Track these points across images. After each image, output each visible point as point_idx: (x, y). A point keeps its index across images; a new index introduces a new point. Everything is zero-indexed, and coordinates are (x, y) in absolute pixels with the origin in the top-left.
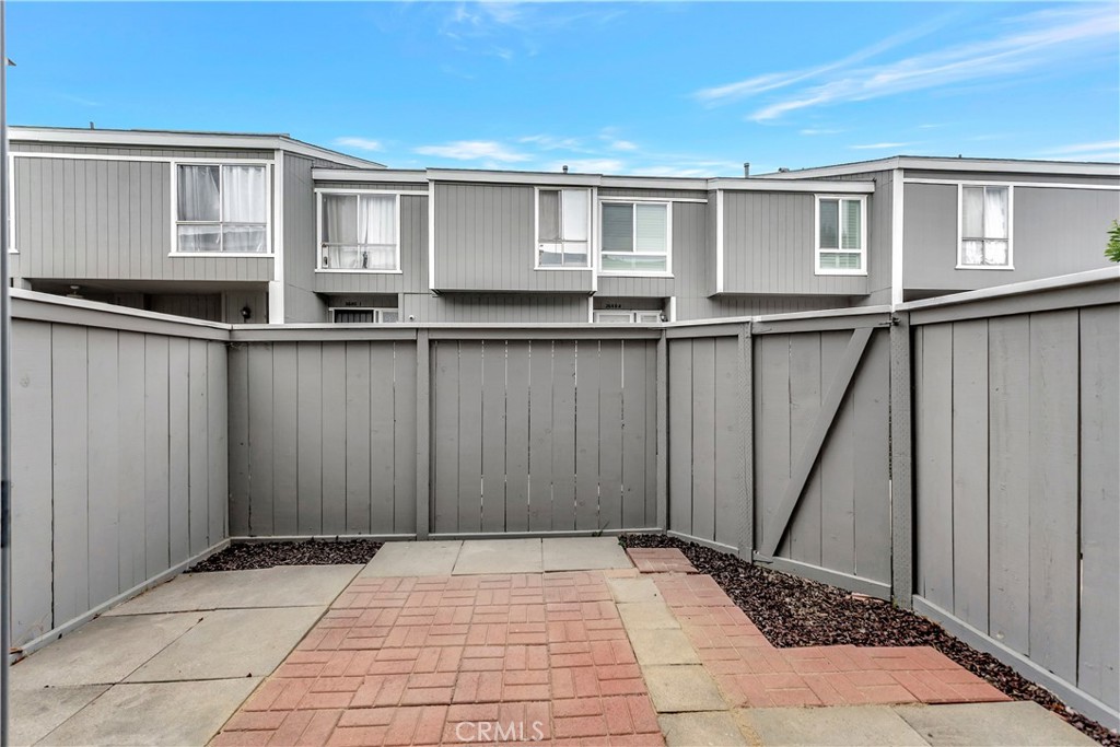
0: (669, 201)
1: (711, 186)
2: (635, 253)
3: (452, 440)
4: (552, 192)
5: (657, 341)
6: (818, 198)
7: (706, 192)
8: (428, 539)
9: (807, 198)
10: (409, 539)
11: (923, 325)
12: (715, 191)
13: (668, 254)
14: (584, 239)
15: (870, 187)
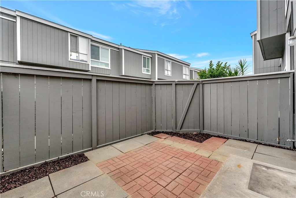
0: (110, 48)
1: (120, 47)
2: (100, 61)
3: (103, 113)
4: (75, 36)
5: (152, 84)
6: (143, 56)
7: (118, 49)
8: (97, 148)
9: (141, 55)
10: (90, 150)
11: (204, 83)
12: (122, 49)
13: (109, 63)
14: (87, 54)
15: (151, 56)
